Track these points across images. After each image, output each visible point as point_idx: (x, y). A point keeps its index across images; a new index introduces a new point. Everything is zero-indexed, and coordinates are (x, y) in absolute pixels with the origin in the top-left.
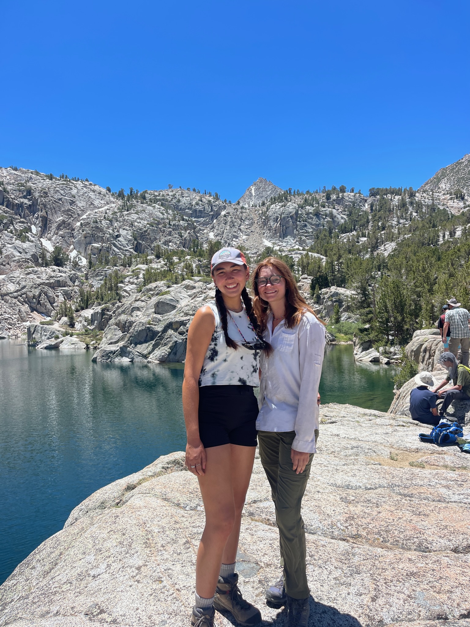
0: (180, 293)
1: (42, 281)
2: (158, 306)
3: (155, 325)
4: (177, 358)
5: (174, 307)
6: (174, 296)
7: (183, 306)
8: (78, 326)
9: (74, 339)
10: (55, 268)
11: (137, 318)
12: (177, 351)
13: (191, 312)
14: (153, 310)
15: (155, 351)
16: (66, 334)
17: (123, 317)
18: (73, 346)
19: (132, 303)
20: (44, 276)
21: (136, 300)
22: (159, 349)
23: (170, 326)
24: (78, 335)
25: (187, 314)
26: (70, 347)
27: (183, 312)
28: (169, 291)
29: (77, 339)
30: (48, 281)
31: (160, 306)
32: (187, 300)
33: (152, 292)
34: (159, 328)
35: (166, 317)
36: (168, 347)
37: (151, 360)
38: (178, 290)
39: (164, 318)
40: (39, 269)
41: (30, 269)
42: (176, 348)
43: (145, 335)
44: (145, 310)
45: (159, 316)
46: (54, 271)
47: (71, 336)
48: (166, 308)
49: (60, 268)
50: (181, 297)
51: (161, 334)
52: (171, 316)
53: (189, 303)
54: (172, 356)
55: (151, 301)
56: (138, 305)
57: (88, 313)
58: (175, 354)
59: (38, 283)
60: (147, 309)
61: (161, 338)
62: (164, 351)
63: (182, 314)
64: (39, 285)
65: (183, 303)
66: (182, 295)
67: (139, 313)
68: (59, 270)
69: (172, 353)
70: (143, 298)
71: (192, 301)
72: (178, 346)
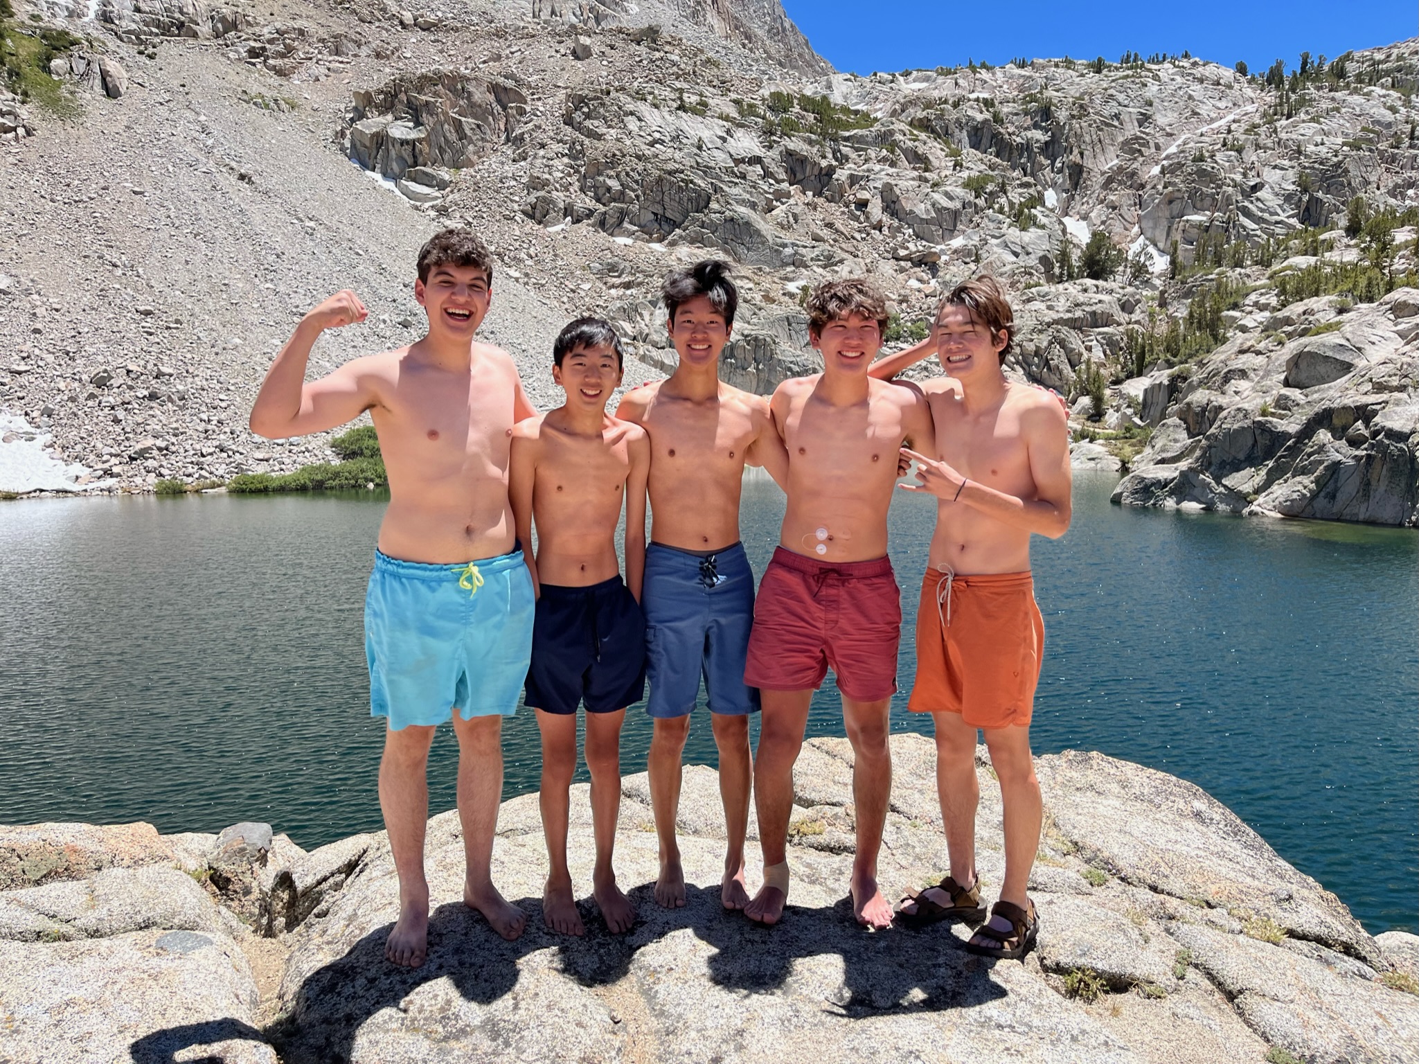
0: (1371, 325)
1: (1056, 316)
2: (1296, 365)
3: (1281, 417)
4: (1335, 510)
5: (1347, 367)
6: (1349, 336)
7: (1373, 363)
8: (1112, 418)
9: (1098, 448)
10: (1089, 282)
11: (1237, 398)
12: (1336, 490)
13: (1395, 382)
14: (1282, 377)
15: (1275, 487)
16: (1082, 435)
17: (1199, 397)
18: (1092, 464)
19: (1228, 359)
20: (1062, 304)
21: (1242, 352)
22: (1286, 481)
23: (1324, 419)
24: (1108, 438)
25: (1380, 388)
26: (1084, 466)
27: (1371, 380)
28: (1339, 323)
29: (1103, 449)
30: (1069, 315)
31: (1303, 365)
32: (1391, 347)
33: (1290, 329)
34: (1290, 425)
35: (1316, 396)
36: (1312, 478)
37: (1258, 509)
38: (1367, 318)
39: (1309, 399)
40: (1053, 289)
41: (1033, 290)
42: (1336, 482)
43: (1250, 443)
44: (1262, 378)
45: (1295, 394)
46: (1085, 290)
47: (1091, 441)
48: (1322, 369)
49: (1101, 283)
50: (1373, 339)
51: (1295, 443)
52: (1331, 392)
53: (1395, 356)
54: (1321, 502)
55: (1284, 351)
56: (1244, 363)
57: (1136, 388)
58: (1332, 497)
59: (1047, 319)
60: (1268, 373)
61: (1294, 451)
62: (1300, 487)
63: (1369, 386)
64: (1049, 325)
65: (1375, 355)
66: (1375, 331)
67: (1243, 385)
68: (1097, 287)
69: (1322, 494)
70: (1261, 346)
71: (1408, 348)
72: (1343, 477)
